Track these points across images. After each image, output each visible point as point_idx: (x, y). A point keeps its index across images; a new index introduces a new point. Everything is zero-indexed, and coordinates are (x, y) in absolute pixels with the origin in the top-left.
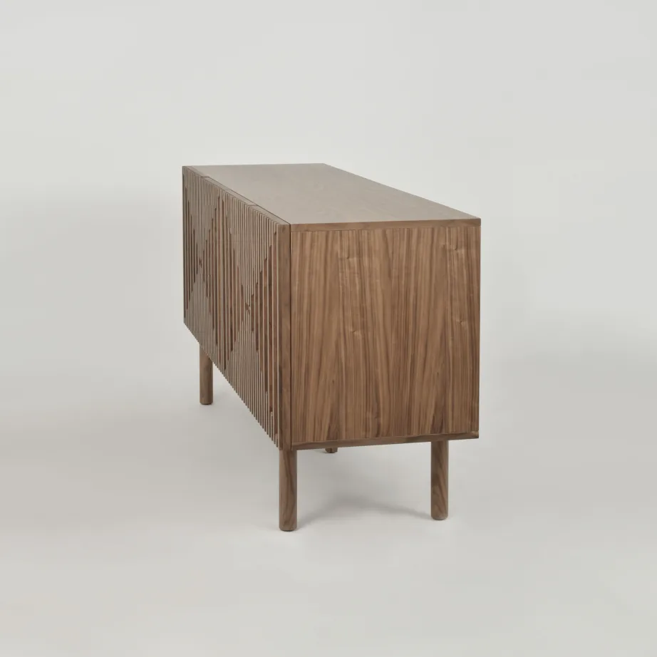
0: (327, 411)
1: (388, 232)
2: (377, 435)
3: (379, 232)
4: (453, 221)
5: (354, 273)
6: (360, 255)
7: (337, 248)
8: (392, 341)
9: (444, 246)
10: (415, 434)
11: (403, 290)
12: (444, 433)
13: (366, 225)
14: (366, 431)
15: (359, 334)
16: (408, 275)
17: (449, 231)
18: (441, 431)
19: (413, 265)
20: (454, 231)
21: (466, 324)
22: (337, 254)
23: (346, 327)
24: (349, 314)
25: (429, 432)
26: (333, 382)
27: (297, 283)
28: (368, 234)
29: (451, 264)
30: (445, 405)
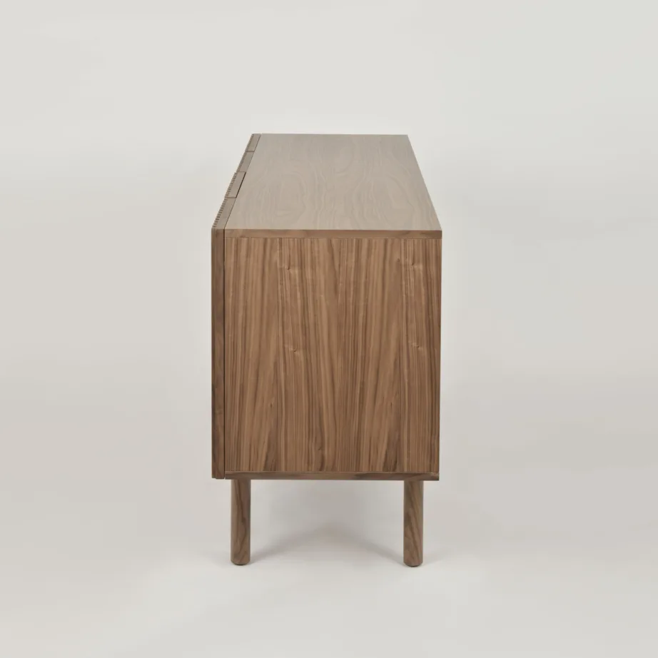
0: (265, 438)
1: (334, 241)
2: (321, 469)
3: (323, 242)
4: (408, 232)
5: (295, 286)
6: (302, 266)
7: (276, 257)
8: (339, 365)
9: (399, 261)
10: (364, 470)
11: (351, 308)
12: (398, 471)
13: (308, 233)
14: (308, 463)
15: (300, 354)
16: (357, 291)
17: (405, 244)
18: (394, 470)
19: (363, 280)
20: (410, 243)
21: (424, 350)
22: (276, 263)
23: (286, 346)
24: (289, 331)
25: (381, 470)
26: (271, 406)
27: (231, 294)
28: (311, 243)
29: (406, 280)
30: (399, 440)
